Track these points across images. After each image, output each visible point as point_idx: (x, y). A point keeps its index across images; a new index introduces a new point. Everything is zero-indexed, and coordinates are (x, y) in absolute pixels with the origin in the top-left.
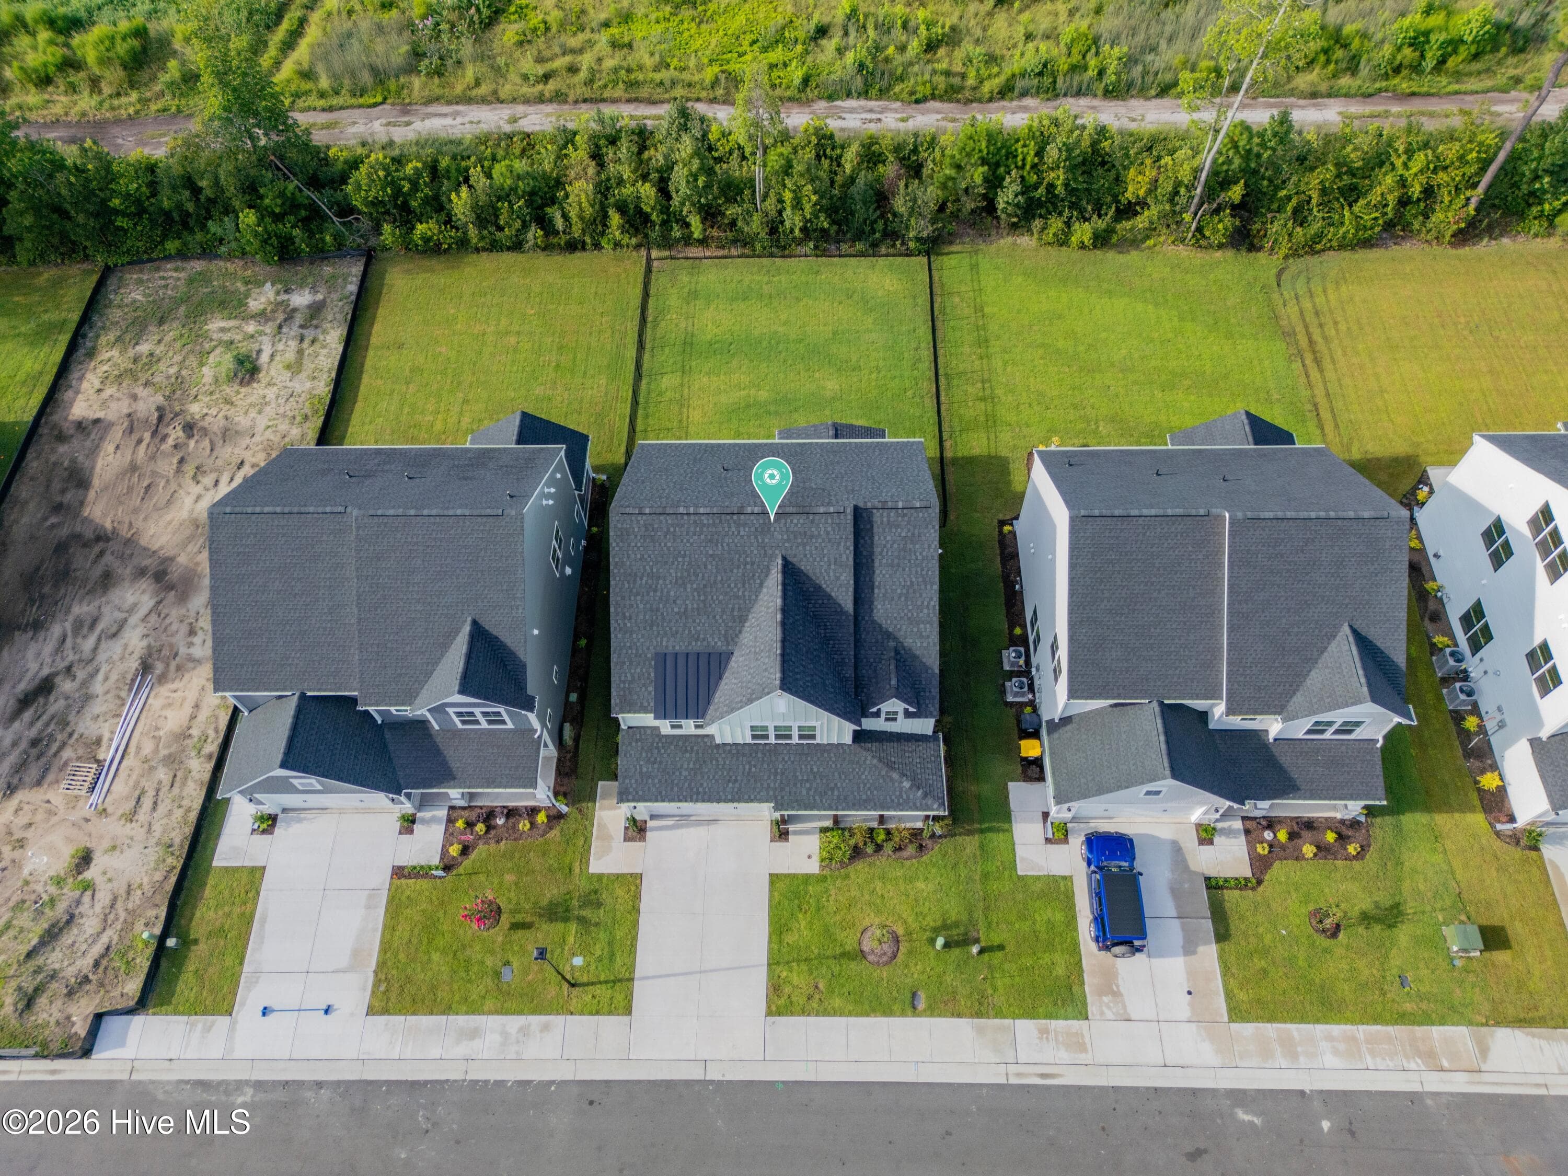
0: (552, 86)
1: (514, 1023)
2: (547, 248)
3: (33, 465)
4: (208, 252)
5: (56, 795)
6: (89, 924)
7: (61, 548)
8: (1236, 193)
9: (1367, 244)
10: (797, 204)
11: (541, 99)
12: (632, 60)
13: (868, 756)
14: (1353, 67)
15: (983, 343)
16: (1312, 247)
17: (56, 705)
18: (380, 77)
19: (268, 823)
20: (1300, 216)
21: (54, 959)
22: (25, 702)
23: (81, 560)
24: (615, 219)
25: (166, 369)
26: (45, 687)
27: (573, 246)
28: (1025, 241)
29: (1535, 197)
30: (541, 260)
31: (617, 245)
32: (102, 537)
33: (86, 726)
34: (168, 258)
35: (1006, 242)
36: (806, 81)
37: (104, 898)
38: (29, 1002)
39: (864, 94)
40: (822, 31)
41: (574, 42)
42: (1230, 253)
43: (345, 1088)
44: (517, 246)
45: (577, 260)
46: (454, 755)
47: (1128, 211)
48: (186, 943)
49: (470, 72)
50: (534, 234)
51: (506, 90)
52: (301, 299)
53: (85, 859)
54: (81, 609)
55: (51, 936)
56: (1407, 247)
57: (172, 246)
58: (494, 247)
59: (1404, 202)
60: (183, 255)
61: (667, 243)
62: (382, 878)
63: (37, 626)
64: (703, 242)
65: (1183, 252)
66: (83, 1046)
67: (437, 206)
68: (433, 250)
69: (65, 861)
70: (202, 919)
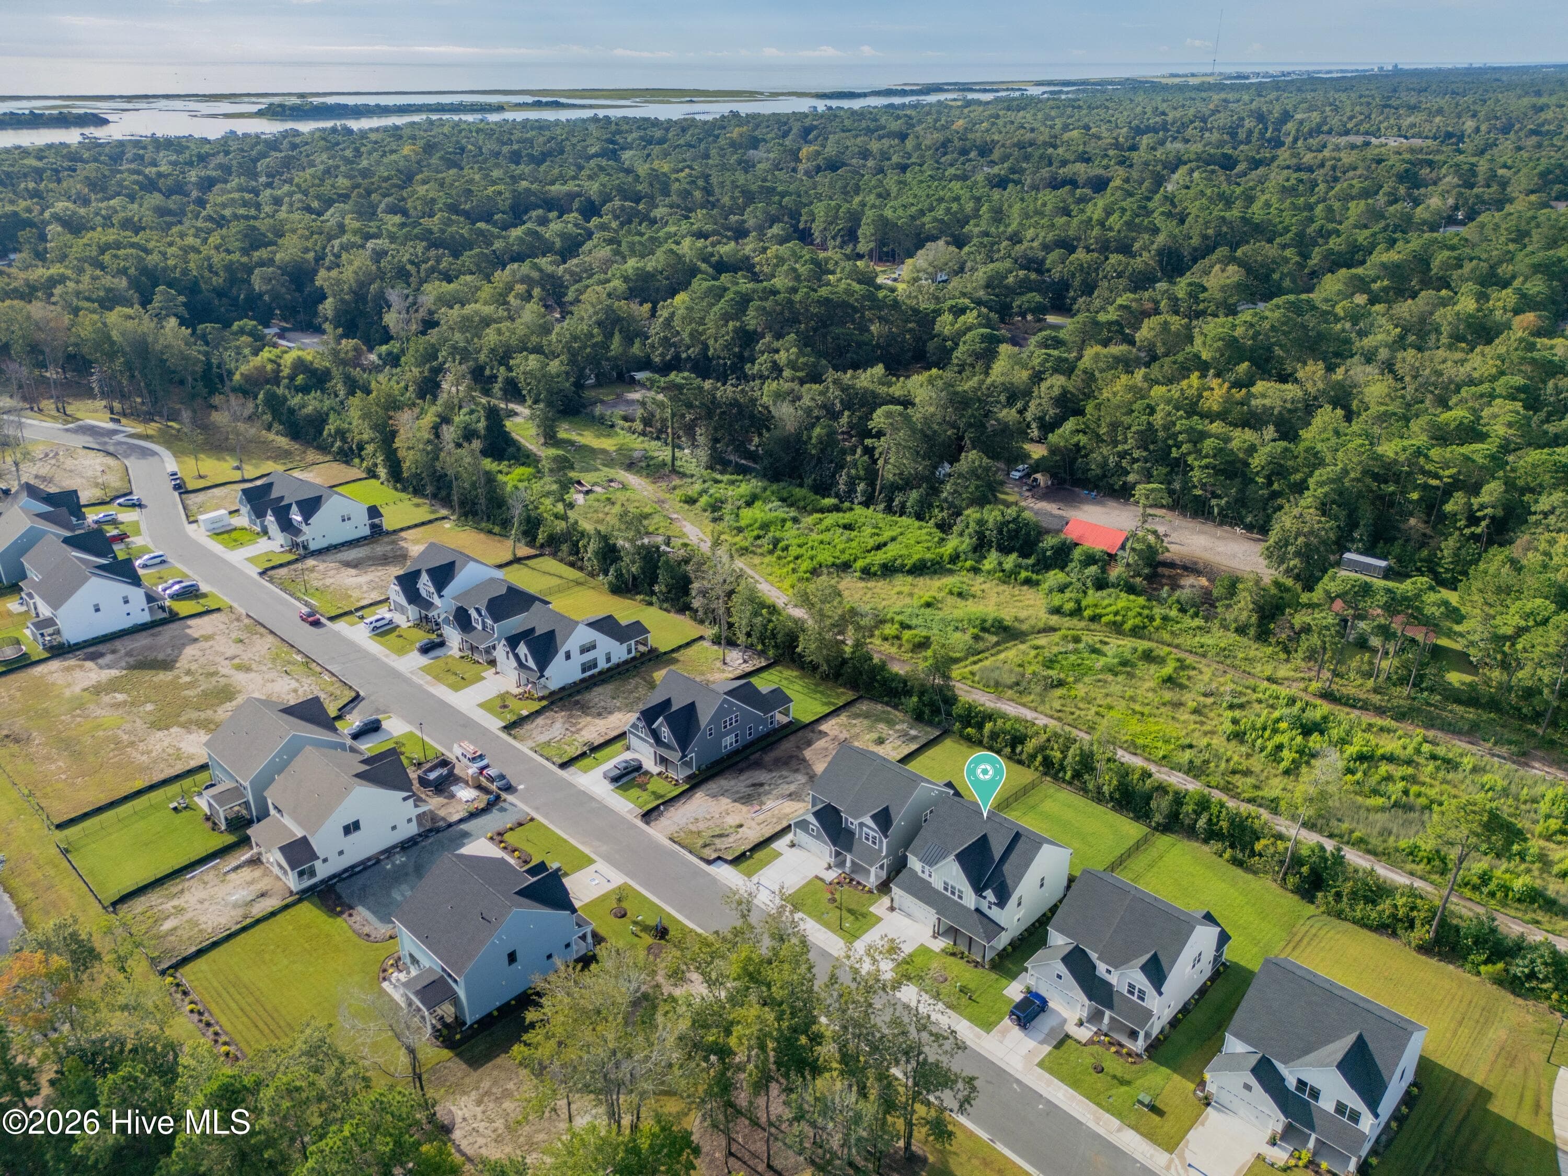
0: (1059, 714)
1: (818, 926)
2: (1010, 758)
3: (800, 734)
4: (895, 707)
5: (744, 809)
6: (731, 839)
7: (791, 757)
8: (1307, 869)
11: (1052, 717)
12: (1099, 721)
13: (976, 915)
15: (1151, 866)
17: (761, 790)
18: (997, 684)
19: (793, 845)
20: (1338, 896)
21: (717, 841)
22: (754, 785)
23: (794, 763)
24: (1039, 758)
25: (857, 730)
26: (762, 785)
27: (1020, 762)
28: (1206, 848)
29: (1469, 951)
32: (804, 760)
33: (764, 799)
34: (882, 702)
35: (1196, 844)
36: (1164, 757)
37: (738, 836)
38: (705, 846)
39: (1187, 773)
40: (1191, 746)
41: (1081, 705)
42: (1296, 898)
44: (998, 752)
45: (1019, 768)
46: (856, 847)
48: (751, 857)
49: (1032, 697)
50: (1008, 750)
51: (1040, 708)
52: (913, 732)
53: (741, 826)
54: (784, 773)
55: (721, 836)
56: (1392, 941)
57: (886, 699)
58: (991, 749)
59: (1394, 916)
60: (887, 704)
61: (1055, 778)
62: (811, 875)
63: (770, 771)
64: (1070, 783)
65: (1274, 886)
66: (709, 862)
67: (980, 726)
68: (969, 739)
69: (737, 822)
70: (759, 855)
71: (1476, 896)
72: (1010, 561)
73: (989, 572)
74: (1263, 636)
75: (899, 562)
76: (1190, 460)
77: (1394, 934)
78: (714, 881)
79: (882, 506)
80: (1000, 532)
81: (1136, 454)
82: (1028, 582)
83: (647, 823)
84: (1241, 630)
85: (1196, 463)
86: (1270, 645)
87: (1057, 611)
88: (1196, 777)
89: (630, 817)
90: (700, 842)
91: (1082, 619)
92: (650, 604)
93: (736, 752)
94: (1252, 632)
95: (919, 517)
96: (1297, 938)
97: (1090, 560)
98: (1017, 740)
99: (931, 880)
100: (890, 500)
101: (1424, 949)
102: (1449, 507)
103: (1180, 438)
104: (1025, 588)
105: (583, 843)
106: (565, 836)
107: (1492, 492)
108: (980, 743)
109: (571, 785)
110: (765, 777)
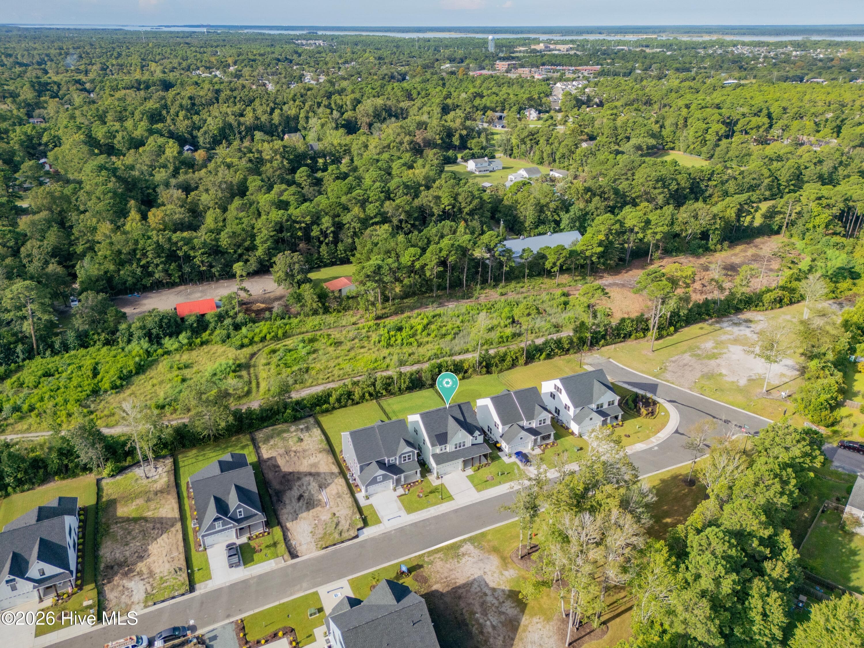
0: (330, 379)
1: (435, 507)
2: (353, 405)
3: (264, 466)
4: (274, 424)
5: (319, 509)
6: (343, 521)
7: (283, 477)
8: (484, 364)
9: (510, 369)
10: (405, 382)
11: (329, 382)
12: (345, 370)
13: (475, 447)
14: (492, 344)
16: (501, 371)
17: (306, 497)
19: (367, 498)
20: (497, 366)
21: (340, 527)
22: (299, 499)
23: (289, 478)
25: (281, 444)
26: (301, 496)
27: (358, 403)
29: (534, 355)
30: (351, 408)
31: (367, 400)
32: (291, 473)
33: (316, 498)
34: (264, 427)
36: (387, 366)
37: (343, 518)
38: (341, 534)
40: (385, 358)
41: (330, 371)
42: (488, 375)
43: (412, 524)
44: (345, 406)
45: (359, 405)
46: (403, 468)
47: (466, 372)
48: (366, 517)
49: (310, 381)
50: (350, 401)
51: (320, 381)
52: (302, 427)
53: (334, 514)
54: (297, 484)
55: (337, 524)
56: (517, 368)
57: (265, 424)
58: (341, 407)
59: (513, 360)
60: (267, 427)
62: (396, 498)
63: (290, 489)
64: (385, 396)
65: (479, 377)
66: (357, 537)
67: (327, 402)
68: (327, 411)
69: (330, 516)
70: (366, 513)
71: (505, 344)
72: (183, 337)
73: (176, 350)
74: (327, 311)
75: (125, 372)
76: (192, 253)
77: (516, 366)
78: (373, 539)
79: (48, 353)
81: (157, 261)
82: (202, 344)
83: (297, 556)
84: (315, 312)
85: (197, 254)
86: (331, 313)
87: (242, 346)
88: (404, 365)
89: (282, 564)
90: (336, 535)
91: (256, 343)
92: (7, 495)
94: (321, 311)
95: (85, 345)
96: (508, 385)
97: (221, 318)
98: (350, 394)
99: (448, 450)
100: (51, 346)
101: (526, 363)
102: (313, 234)
103: (180, 244)
104: (204, 346)
105: (291, 595)
106: (277, 603)
107: (326, 222)
108: (334, 408)
110: (295, 493)
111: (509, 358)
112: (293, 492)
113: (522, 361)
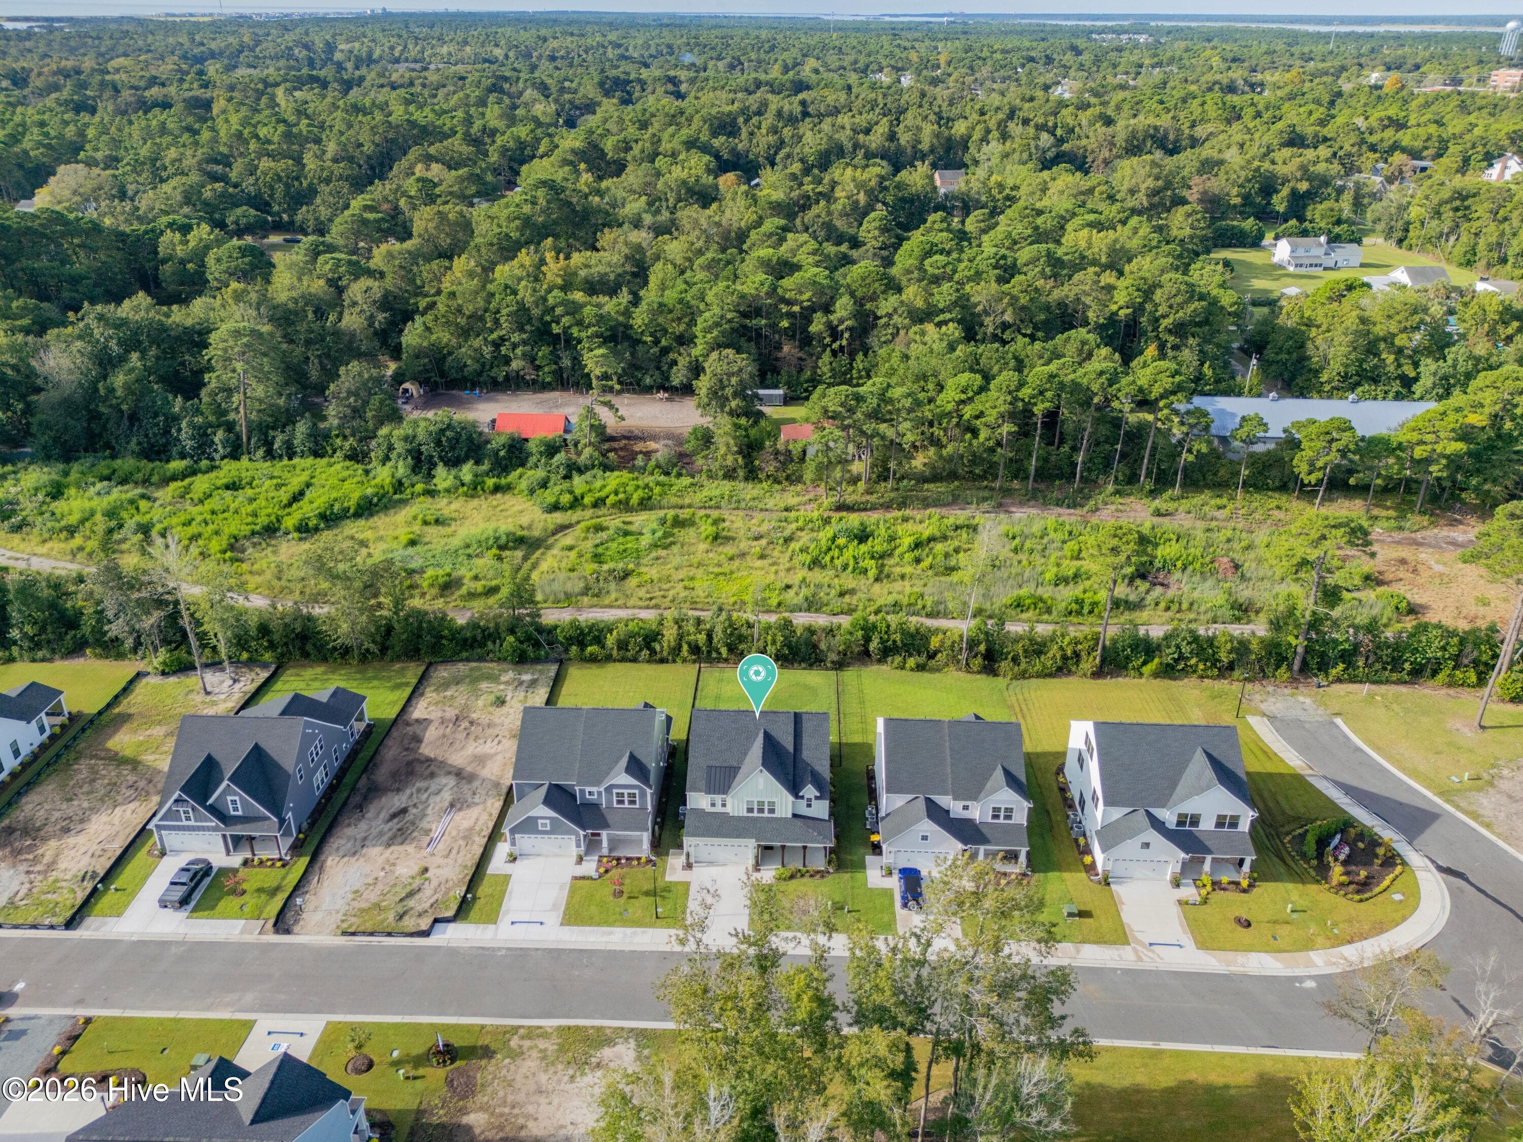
0: (653, 602)
1: (629, 931)
2: (651, 661)
3: (395, 733)
4: (481, 659)
5: (410, 848)
6: (428, 891)
7: (409, 763)
8: (982, 648)
9: (1051, 675)
10: (774, 642)
11: (648, 607)
12: (693, 593)
13: (798, 822)
14: (1049, 611)
15: (862, 702)
16: (1024, 675)
17: (409, 817)
18: (568, 596)
19: (513, 859)
20: (1015, 660)
21: (411, 903)
22: (394, 816)
23: (418, 768)
24: (685, 647)
25: (461, 700)
26: (404, 811)
27: (662, 661)
28: (884, 668)
29: (1127, 662)
30: (646, 666)
31: (684, 660)
32: (429, 760)
33: (424, 824)
34: (461, 660)
35: (875, 668)
36: (779, 604)
37: (435, 883)
38: (401, 917)
39: (808, 610)
40: (788, 587)
41: (665, 587)
42: (984, 676)
43: (550, 951)
44: (634, 660)
45: (664, 666)
46: (610, 818)
47: (932, 656)
48: (474, 898)
49: (613, 596)
50: (645, 653)
51: (631, 603)
52: (527, 677)
53: (426, 870)
54: (420, 784)
55: (411, 894)
56: (1071, 679)
57: (465, 654)
58: (623, 660)
59: (1065, 658)
60: (468, 660)
61: (710, 660)
62: (569, 879)
63: (398, 790)
64: (726, 660)
65: (962, 675)
66: (426, 934)
67: (599, 640)
68: (593, 660)
69: (416, 869)
70: (484, 890)
71: (1080, 619)
72: (467, 472)
73: (448, 491)
74: (752, 475)
75: (337, 507)
76: (575, 331)
77: (1070, 673)
78: (452, 952)
79: (261, 453)
80: (438, 443)
81: (516, 338)
82: (497, 489)
83: (288, 932)
84: (730, 475)
85: (583, 334)
86: (761, 481)
87: (555, 507)
88: (817, 611)
89: (252, 938)
90: (391, 916)
91: (584, 507)
93: (331, 790)
94: (741, 473)
95: (317, 454)
96: (1017, 709)
97: (551, 450)
98: (650, 638)
99: (729, 809)
100: (268, 444)
101: (1098, 674)
102: (814, 328)
103: (559, 311)
104: (499, 496)
105: (208, 1008)
106: (171, 1014)
107: (843, 308)
108: (609, 659)
109: (110, 944)
110: (397, 801)
111: (1054, 650)
112: (396, 798)
113: (1088, 664)
